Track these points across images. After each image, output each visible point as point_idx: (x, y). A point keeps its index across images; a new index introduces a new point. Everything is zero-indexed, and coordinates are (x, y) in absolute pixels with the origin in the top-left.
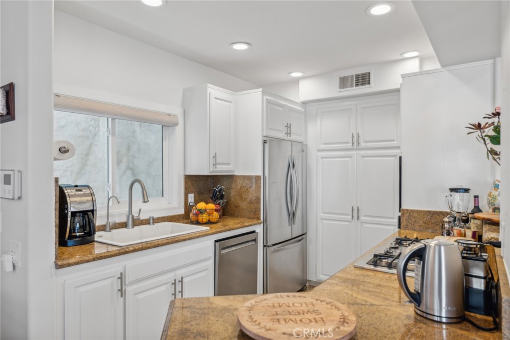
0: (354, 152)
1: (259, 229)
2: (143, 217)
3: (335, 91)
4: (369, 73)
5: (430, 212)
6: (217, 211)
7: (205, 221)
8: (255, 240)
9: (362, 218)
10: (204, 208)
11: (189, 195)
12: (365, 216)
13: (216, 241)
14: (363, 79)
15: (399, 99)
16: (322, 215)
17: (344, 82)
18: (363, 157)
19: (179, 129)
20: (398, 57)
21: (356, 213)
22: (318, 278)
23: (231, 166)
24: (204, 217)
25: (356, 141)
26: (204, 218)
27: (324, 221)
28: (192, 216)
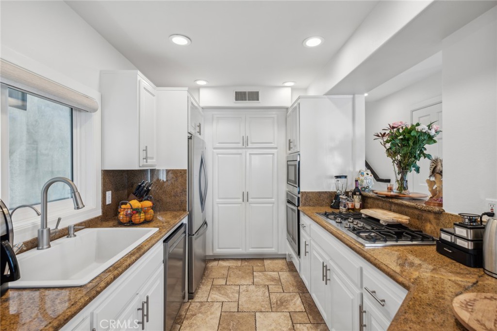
0: (244, 150)
3: (231, 102)
4: (258, 93)
7: (142, 220)
8: (185, 232)
9: (250, 200)
10: (140, 207)
11: (107, 192)
12: (252, 198)
13: (164, 241)
14: (254, 96)
16: (217, 200)
17: (240, 96)
18: (250, 154)
20: (281, 84)
21: (246, 197)
22: (215, 252)
23: (154, 160)
25: (245, 142)
26: (142, 217)
27: (220, 205)
28: (121, 216)
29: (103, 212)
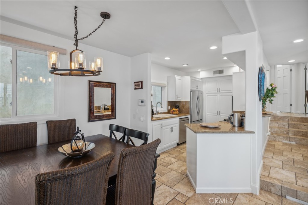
0: (218, 94)
1: (189, 116)
2: (160, 112)
3: (212, 75)
4: (223, 70)
5: (241, 111)
6: (178, 111)
8: (188, 120)
9: (221, 114)
10: (175, 110)
11: (169, 106)
13: (179, 119)
14: (221, 72)
15: (232, 78)
16: (207, 113)
17: (215, 72)
18: (221, 95)
19: (166, 88)
21: (219, 113)
23: (181, 98)
24: (175, 113)
25: (219, 91)
27: (208, 116)
28: (171, 112)
29: (168, 111)
